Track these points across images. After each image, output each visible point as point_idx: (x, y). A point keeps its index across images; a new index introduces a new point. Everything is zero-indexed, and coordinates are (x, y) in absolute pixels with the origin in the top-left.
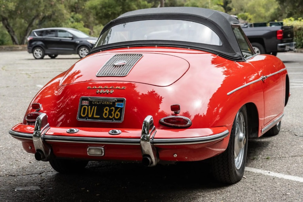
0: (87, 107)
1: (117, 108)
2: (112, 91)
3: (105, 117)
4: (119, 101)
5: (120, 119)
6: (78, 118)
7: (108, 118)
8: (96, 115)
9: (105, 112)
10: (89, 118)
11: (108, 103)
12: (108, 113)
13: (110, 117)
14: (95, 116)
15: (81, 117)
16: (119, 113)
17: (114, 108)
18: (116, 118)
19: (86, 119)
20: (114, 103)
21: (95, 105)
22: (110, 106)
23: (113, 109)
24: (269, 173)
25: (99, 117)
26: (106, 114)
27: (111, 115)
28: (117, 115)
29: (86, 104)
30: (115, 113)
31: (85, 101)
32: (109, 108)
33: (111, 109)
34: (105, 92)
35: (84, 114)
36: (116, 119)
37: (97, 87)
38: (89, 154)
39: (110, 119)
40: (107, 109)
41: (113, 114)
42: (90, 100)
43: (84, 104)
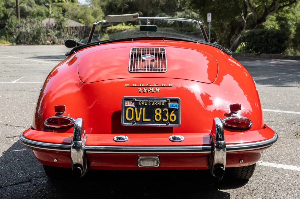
0: (132, 109)
1: (170, 110)
2: (158, 89)
3: (157, 120)
4: (172, 101)
5: (177, 122)
6: (122, 122)
7: (162, 122)
8: (146, 118)
9: (157, 114)
10: (137, 122)
11: (158, 103)
12: (160, 116)
13: (164, 120)
14: (144, 120)
15: (126, 121)
16: (174, 115)
17: (167, 109)
18: (172, 120)
19: (134, 123)
20: (167, 103)
21: (143, 106)
22: (162, 107)
23: (166, 111)
24: (262, 163)
25: (149, 120)
26: (158, 116)
27: (166, 118)
28: (173, 117)
29: (131, 106)
30: (169, 115)
31: (128, 102)
32: (161, 109)
33: (164, 110)
34: (150, 90)
35: (130, 117)
36: (171, 123)
37: (137, 85)
38: (140, 165)
39: (164, 122)
40: (158, 111)
41: (168, 117)
42: (136, 100)
43: (128, 105)
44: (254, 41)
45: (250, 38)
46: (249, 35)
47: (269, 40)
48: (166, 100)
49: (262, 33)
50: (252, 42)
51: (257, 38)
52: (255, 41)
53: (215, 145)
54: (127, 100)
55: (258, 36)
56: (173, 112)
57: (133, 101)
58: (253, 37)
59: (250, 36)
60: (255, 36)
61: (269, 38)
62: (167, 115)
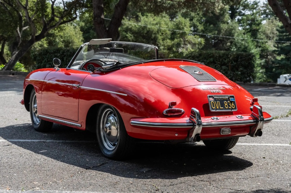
0: (214, 102)
1: (231, 102)
3: (226, 108)
4: (231, 97)
5: (236, 108)
6: (211, 110)
8: (221, 107)
9: (226, 104)
10: (218, 109)
11: (225, 98)
16: (233, 105)
18: (233, 108)
19: (216, 110)
20: (229, 98)
21: (218, 100)
22: (227, 100)
23: (229, 103)
25: (222, 108)
26: (226, 105)
27: (230, 106)
29: (213, 100)
30: (231, 105)
35: (213, 106)
38: (222, 134)
39: (230, 109)
40: (226, 103)
41: (231, 106)
42: (215, 97)
43: (211, 100)
44: (47, 59)
45: (43, 56)
46: (41, 53)
47: (65, 58)
48: (228, 96)
49: (57, 51)
50: (45, 61)
51: (51, 57)
52: (49, 60)
53: (259, 119)
54: (210, 97)
55: (52, 55)
56: (233, 103)
57: (213, 98)
58: (46, 55)
59: (43, 53)
60: (48, 54)
61: (65, 56)
62: (230, 105)
